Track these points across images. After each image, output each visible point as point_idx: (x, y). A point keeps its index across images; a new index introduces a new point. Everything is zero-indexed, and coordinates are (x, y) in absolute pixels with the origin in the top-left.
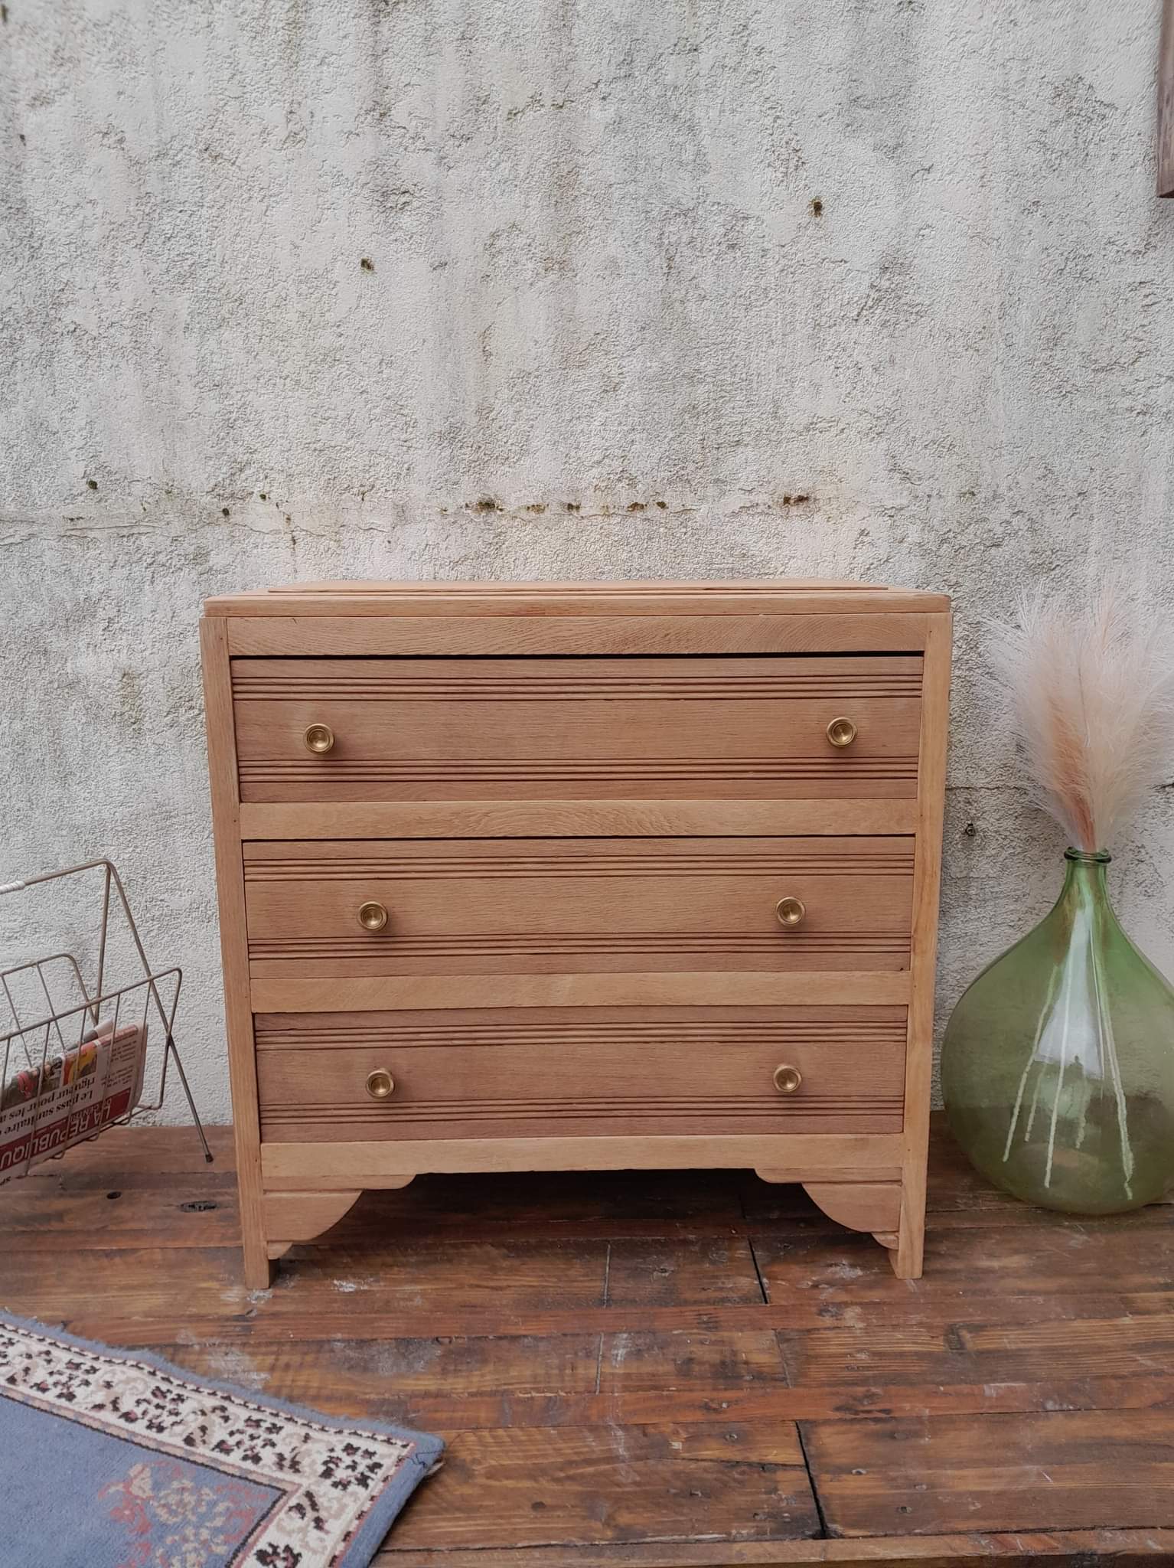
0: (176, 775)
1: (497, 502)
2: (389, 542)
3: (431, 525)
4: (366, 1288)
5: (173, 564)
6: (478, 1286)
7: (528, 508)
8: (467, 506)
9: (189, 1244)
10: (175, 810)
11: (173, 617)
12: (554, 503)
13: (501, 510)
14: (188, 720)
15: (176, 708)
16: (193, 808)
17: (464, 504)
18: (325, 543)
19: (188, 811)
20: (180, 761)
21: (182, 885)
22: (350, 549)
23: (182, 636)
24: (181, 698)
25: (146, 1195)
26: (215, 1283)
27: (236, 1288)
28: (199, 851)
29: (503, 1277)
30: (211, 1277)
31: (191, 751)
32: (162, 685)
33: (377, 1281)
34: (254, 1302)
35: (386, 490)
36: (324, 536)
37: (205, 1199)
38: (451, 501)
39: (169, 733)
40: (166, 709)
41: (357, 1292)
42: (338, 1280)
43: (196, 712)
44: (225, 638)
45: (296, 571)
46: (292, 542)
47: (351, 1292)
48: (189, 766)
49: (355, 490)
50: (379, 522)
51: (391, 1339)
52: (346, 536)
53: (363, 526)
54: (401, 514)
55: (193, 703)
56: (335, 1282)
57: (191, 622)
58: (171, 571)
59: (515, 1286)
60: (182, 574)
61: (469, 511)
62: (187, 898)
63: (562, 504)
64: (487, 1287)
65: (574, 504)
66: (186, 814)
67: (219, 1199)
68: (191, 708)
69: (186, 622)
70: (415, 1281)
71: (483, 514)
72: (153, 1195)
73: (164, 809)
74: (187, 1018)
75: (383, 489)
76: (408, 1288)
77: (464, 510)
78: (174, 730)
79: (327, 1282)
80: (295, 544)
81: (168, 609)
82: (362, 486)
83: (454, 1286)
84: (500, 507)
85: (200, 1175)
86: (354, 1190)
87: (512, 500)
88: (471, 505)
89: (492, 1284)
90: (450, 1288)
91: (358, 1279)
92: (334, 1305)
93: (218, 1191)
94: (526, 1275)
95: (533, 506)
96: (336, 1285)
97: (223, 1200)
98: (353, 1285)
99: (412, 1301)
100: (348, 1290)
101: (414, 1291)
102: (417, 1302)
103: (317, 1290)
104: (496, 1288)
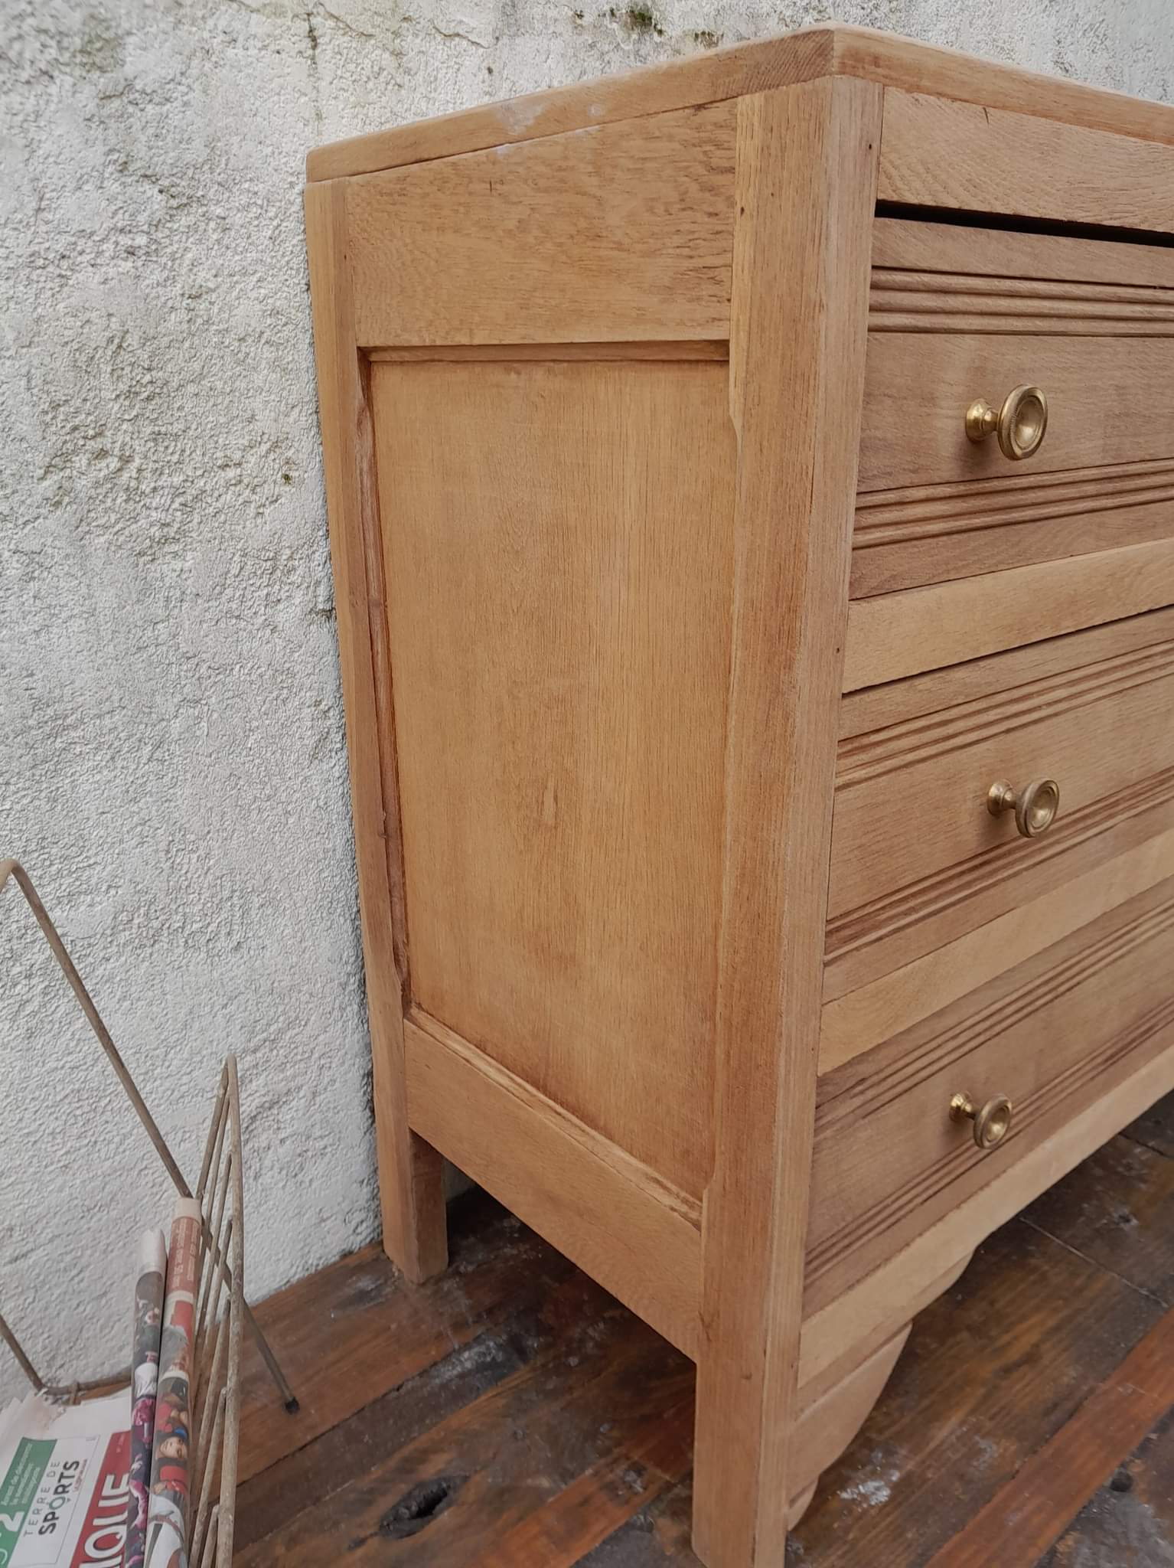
0: (75, 625)
1: (656, 15)
2: (490, 71)
3: (557, 45)
4: (895, 1476)
5: (28, 55)
7: (697, 36)
8: (613, 13)
10: (74, 710)
11: (39, 210)
12: (730, 35)
13: (660, 32)
14: (97, 484)
15: (61, 458)
16: (116, 698)
17: (607, 8)
18: (376, 56)
19: (106, 707)
20: (84, 590)
21: (94, 881)
22: (420, 78)
23: (65, 264)
24: (75, 429)
25: (280, 1550)
28: (131, 795)
29: (1006, 1338)
31: (108, 562)
32: (26, 396)
33: (889, 1452)
36: (371, 36)
37: (404, 1488)
39: (54, 522)
40: (41, 460)
41: (896, 1488)
42: (843, 1489)
43: (114, 463)
44: (874, 146)
45: (319, 116)
46: (308, 43)
47: (892, 1498)
48: (106, 598)
50: (473, 23)
51: (1067, 1531)
52: (411, 43)
53: (442, 26)
54: (509, 10)
55: (105, 442)
56: (845, 1495)
57: (87, 226)
58: (24, 75)
59: (1043, 1340)
60: (53, 89)
61: (615, 26)
62: (105, 905)
64: (1017, 1365)
66: (99, 716)
67: (432, 1469)
68: (102, 454)
69: (75, 227)
71: (635, 36)
72: (293, 1541)
73: (50, 712)
74: (117, 1158)
76: (945, 1431)
77: (607, 21)
78: (65, 514)
79: (834, 1505)
80: (314, 47)
81: (26, 188)
83: (981, 1391)
84: (659, 27)
85: (317, 1447)
86: (906, 1325)
87: (676, 15)
88: (618, 14)
89: (1014, 1354)
90: (986, 1397)
91: (863, 1466)
92: (909, 1535)
93: (407, 1451)
94: (1024, 1318)
95: (703, 33)
96: (854, 1500)
97: (441, 1466)
98: (876, 1484)
99: (981, 1451)
100: (884, 1495)
101: (959, 1433)
102: (992, 1450)
103: (847, 1530)
104: (1031, 1358)
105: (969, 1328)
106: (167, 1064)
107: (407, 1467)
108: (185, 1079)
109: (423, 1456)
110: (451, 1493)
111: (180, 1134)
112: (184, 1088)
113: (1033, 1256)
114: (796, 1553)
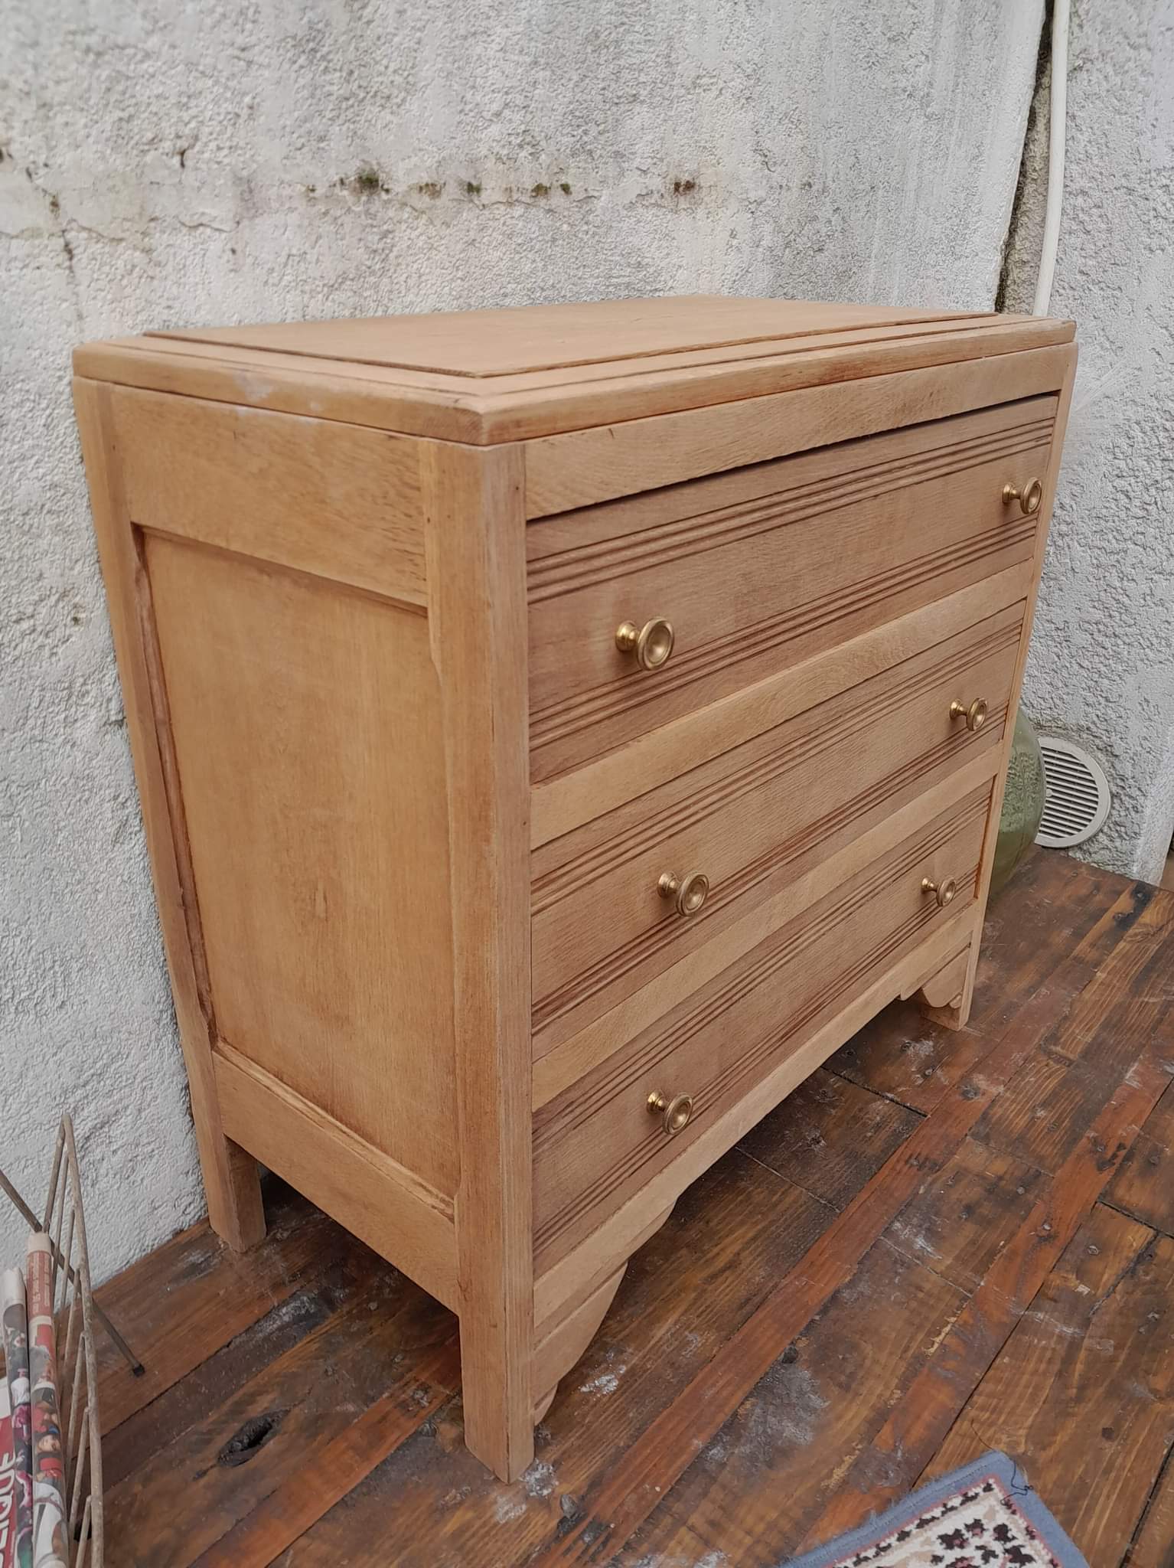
1: (382, 176)
2: (234, 251)
3: (293, 219)
4: (623, 1369)
6: (714, 1277)
7: (421, 188)
8: (342, 182)
9: (332, 1497)
12: (452, 182)
13: (387, 191)
17: (336, 178)
18: (126, 255)
22: (169, 268)
25: (138, 1488)
26: (459, 1513)
27: (493, 1495)
29: (716, 1250)
30: (443, 1511)
33: (619, 1352)
34: (545, 1492)
35: (219, 148)
36: (121, 240)
37: (237, 1426)
38: (319, 173)
41: (623, 1379)
42: (583, 1384)
44: (521, 486)
45: (80, 317)
46: (66, 256)
47: (619, 1387)
49: (167, 145)
50: (214, 212)
51: (746, 1399)
52: (159, 240)
53: (186, 220)
54: (246, 196)
56: (584, 1389)
59: (743, 1250)
61: (345, 193)
63: (460, 183)
64: (723, 1271)
65: (475, 183)
67: (257, 1410)
70: (654, 1320)
71: (364, 198)
72: (147, 1480)
75: (213, 145)
76: (661, 1331)
77: (337, 190)
79: (576, 1397)
80: (71, 259)
82: (178, 137)
83: (693, 1295)
84: (385, 187)
85: (162, 1401)
86: (623, 1265)
87: (401, 173)
88: (347, 182)
89: (721, 1263)
90: (696, 1300)
91: (599, 1365)
92: (631, 1415)
93: (236, 1397)
94: (732, 1232)
95: (427, 185)
96: (591, 1392)
97: (266, 1405)
98: (608, 1378)
99: (689, 1343)
100: (613, 1386)
101: (673, 1330)
102: (696, 1340)
103: (584, 1416)
104: (731, 1265)
105: (688, 1246)
106: (7, 1108)
107: (238, 1409)
108: (24, 1118)
109: (251, 1398)
110: (275, 1425)
111: (23, 1162)
112: (24, 1125)
113: (742, 1180)
114: (545, 1439)
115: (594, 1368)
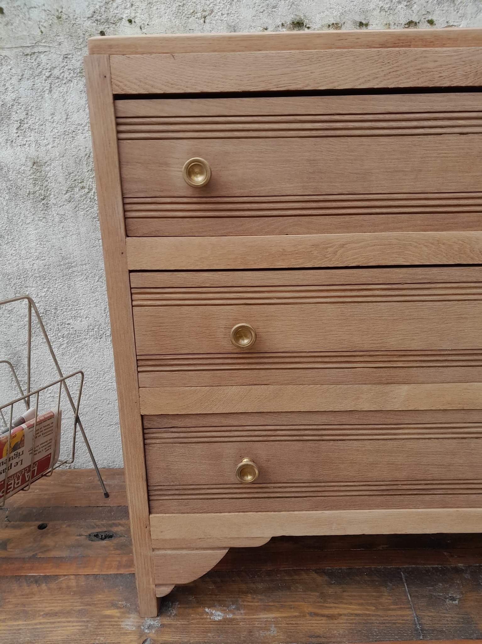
0: (74, 237)
1: (306, 22)
4: (231, 616)
5: (65, 77)
6: (316, 615)
7: (329, 26)
8: (283, 25)
9: (96, 571)
10: (74, 262)
11: (67, 118)
12: (349, 22)
13: (308, 28)
14: (81, 196)
15: (71, 188)
16: (87, 260)
17: (280, 23)
19: (84, 262)
20: (76, 227)
21: (82, 314)
23: (74, 133)
24: (75, 180)
25: (64, 526)
26: (116, 611)
27: (132, 615)
28: (92, 291)
29: (332, 605)
30: (114, 605)
31: (84, 219)
32: (62, 171)
33: (238, 609)
34: (146, 631)
35: (222, 14)
37: (105, 529)
38: (270, 22)
39: (68, 206)
40: (65, 189)
41: (225, 621)
42: (209, 608)
43: (87, 190)
44: (108, 76)
47: (220, 621)
48: (83, 230)
49: (199, 15)
55: (84, 184)
56: (207, 610)
57: (80, 122)
58: (64, 82)
59: (345, 615)
60: (72, 85)
61: (284, 29)
62: (85, 323)
63: (355, 22)
64: (323, 616)
65: (364, 22)
66: (82, 265)
67: (115, 529)
68: (83, 188)
69: (77, 123)
70: (267, 609)
72: (69, 526)
73: (67, 261)
74: (88, 401)
75: (220, 14)
76: (263, 616)
77: (280, 28)
78: (72, 205)
79: (200, 610)
81: (63, 113)
82: (204, 11)
83: (297, 614)
84: (307, 26)
85: (101, 508)
87: (317, 19)
88: (285, 25)
89: (326, 612)
90: (295, 617)
91: (223, 606)
92: (209, 634)
93: (115, 522)
94: (351, 604)
95: (333, 24)
96: (208, 613)
97: (119, 530)
98: (220, 614)
99: (269, 630)
100: (218, 618)
101: (268, 620)
102: (273, 631)
103: (193, 619)
104: (331, 617)
105: (322, 593)
107: (111, 526)
109: (116, 525)
110: (113, 538)
113: (386, 587)
114: (171, 614)
115: (220, 606)
